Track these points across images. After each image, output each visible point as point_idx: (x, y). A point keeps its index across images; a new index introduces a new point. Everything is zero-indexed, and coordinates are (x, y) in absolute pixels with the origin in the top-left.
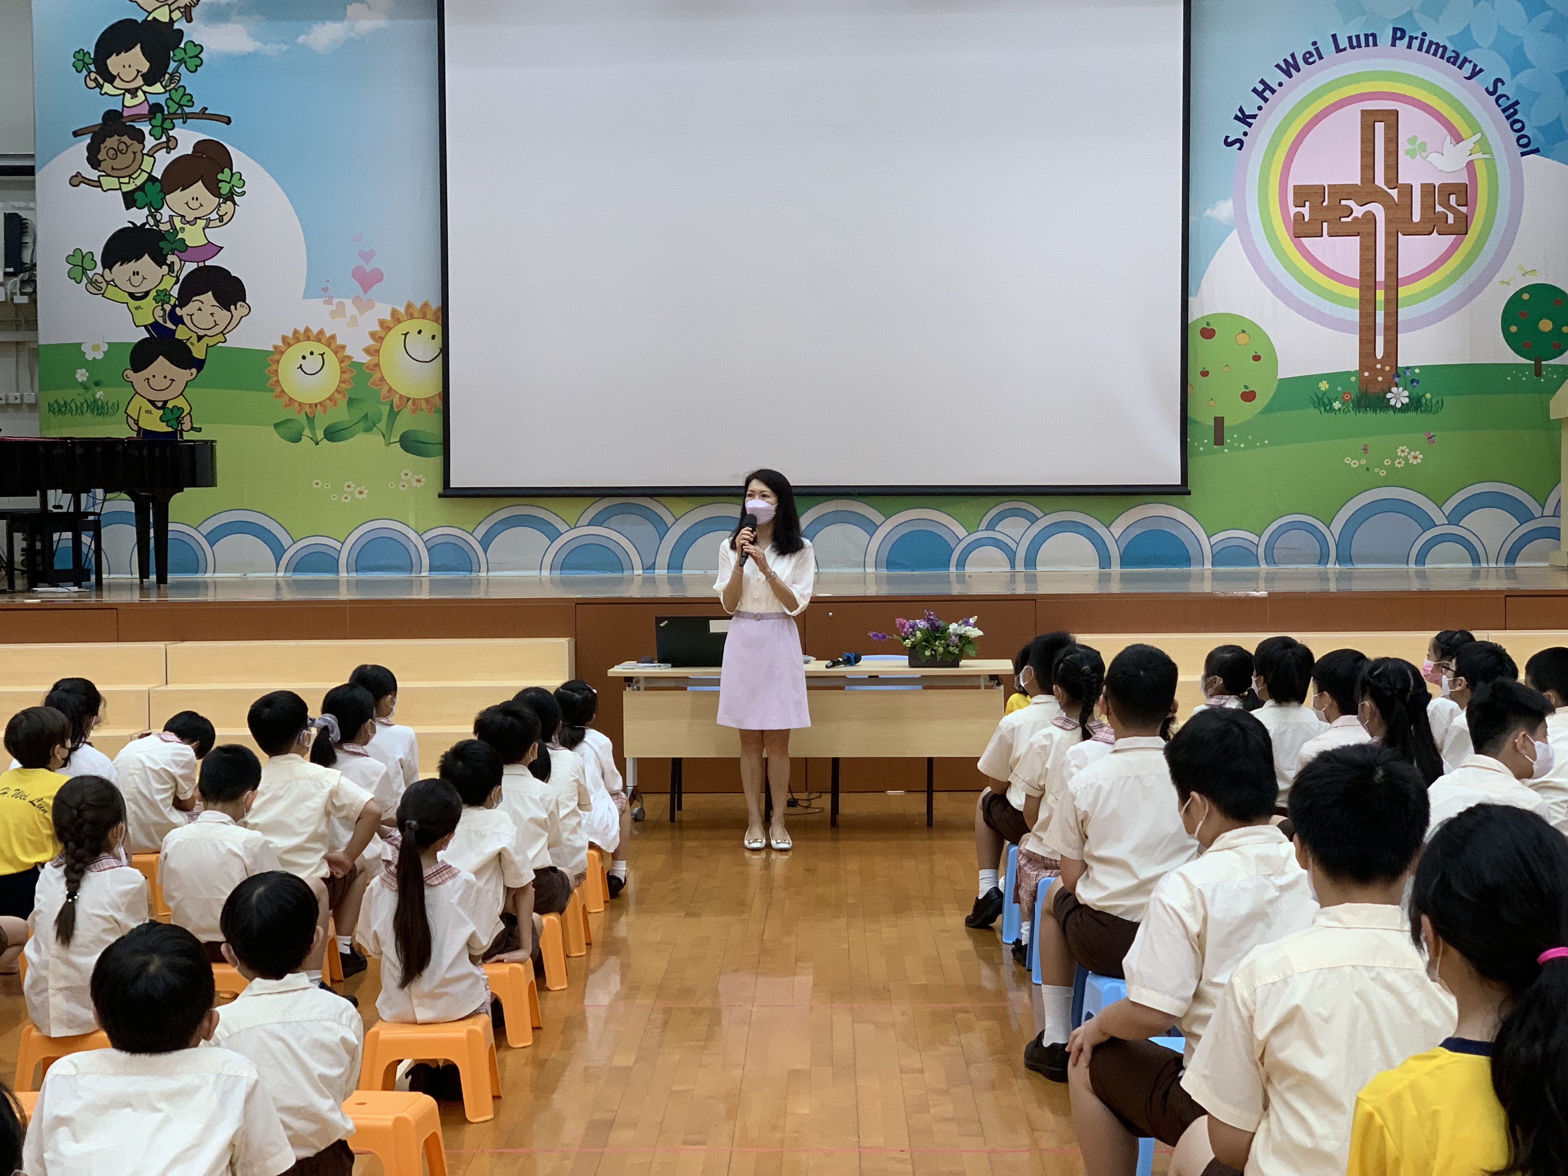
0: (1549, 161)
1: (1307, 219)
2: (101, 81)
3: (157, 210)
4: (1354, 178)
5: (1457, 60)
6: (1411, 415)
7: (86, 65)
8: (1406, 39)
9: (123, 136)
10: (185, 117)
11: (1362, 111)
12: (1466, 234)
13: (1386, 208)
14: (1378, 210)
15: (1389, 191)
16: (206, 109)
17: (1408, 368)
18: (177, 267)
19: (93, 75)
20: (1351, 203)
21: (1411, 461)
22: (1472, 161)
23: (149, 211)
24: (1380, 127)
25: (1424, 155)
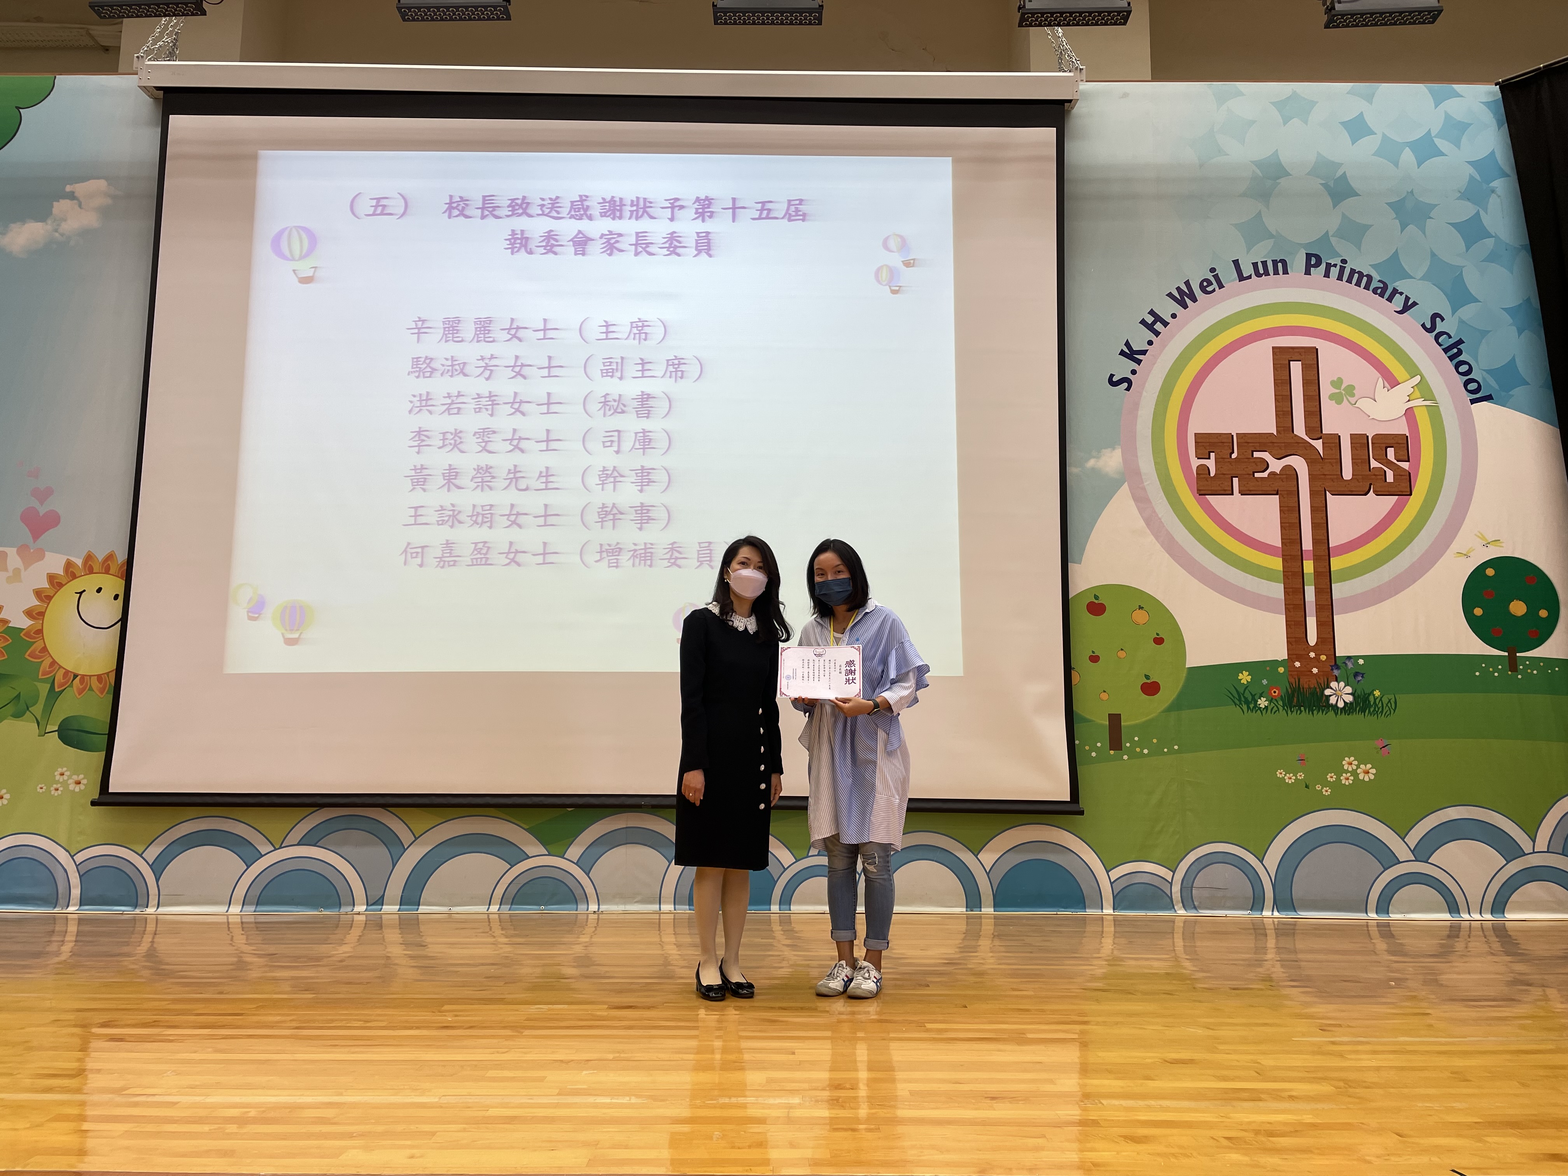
0: (1505, 410)
1: (1212, 474)
4: (1268, 425)
5: (1385, 292)
6: (1357, 718)
11: (1274, 348)
12: (1411, 494)
13: (1310, 462)
14: (1299, 463)
15: (1313, 442)
17: (1349, 658)
20: (1266, 456)
21: (1361, 777)
22: (1411, 408)
24: (1296, 368)
25: (1353, 400)
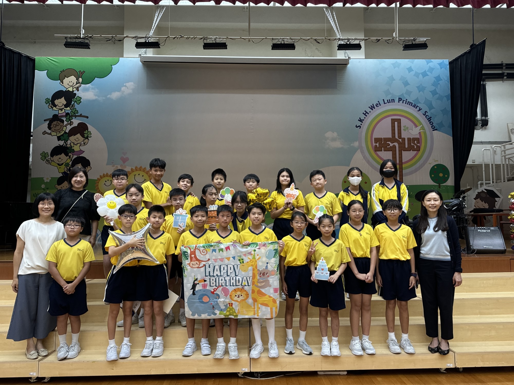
0: (440, 132)
1: (378, 146)
2: (53, 106)
3: (67, 141)
4: (390, 136)
5: (415, 106)
7: (49, 102)
8: (402, 101)
9: (58, 121)
10: (76, 116)
11: (391, 119)
12: (419, 151)
13: (399, 144)
14: (396, 144)
15: (399, 140)
16: (82, 114)
18: (71, 157)
19: (50, 105)
20: (389, 143)
22: (420, 132)
23: (64, 141)
24: (396, 123)
25: (408, 130)
